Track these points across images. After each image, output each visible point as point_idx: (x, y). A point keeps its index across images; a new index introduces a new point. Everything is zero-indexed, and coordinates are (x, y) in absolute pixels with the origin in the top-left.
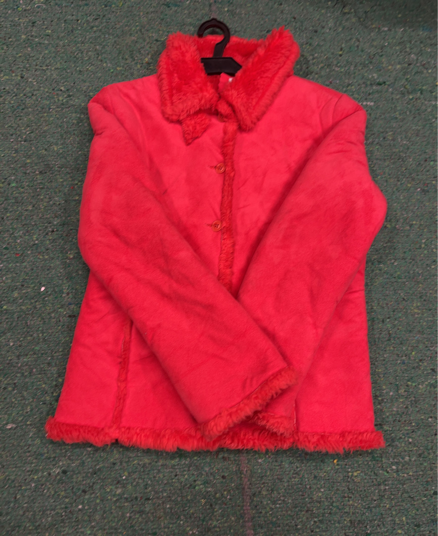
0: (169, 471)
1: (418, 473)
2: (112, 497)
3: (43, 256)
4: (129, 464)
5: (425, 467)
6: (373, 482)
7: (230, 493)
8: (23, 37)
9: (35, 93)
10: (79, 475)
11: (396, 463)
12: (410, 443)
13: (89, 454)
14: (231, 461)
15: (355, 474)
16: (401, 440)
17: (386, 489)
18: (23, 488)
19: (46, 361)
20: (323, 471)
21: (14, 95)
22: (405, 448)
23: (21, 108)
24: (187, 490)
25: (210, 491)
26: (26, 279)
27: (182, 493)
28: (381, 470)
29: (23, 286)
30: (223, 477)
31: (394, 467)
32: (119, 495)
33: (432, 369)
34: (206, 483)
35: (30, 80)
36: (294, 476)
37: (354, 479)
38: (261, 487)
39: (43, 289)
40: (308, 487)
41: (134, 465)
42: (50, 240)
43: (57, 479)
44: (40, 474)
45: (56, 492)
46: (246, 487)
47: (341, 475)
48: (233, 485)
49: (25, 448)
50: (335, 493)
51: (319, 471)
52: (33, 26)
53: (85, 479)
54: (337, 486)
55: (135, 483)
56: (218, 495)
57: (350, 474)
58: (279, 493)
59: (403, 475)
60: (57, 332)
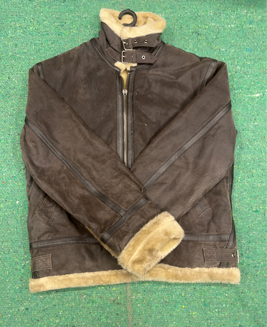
0: (86, 311)
1: (231, 315)
2: (54, 324)
3: (18, 183)
4: (64, 306)
5: (235, 311)
6: (204, 318)
7: (121, 323)
8: (10, 54)
9: (16, 87)
10: (35, 311)
11: (218, 307)
12: (226, 297)
13: (41, 300)
14: (122, 305)
15: (194, 313)
16: (222, 295)
17: (211, 322)
18: (4, 317)
19: (18, 245)
20: (175, 312)
21: (4, 88)
22: (224, 299)
23: (8, 96)
24: (96, 321)
25: (109, 322)
26: (8, 197)
27: (93, 323)
28: (209, 311)
29: (6, 201)
30: (117, 314)
31: (216, 310)
32: (57, 323)
33: (241, 254)
34: (107, 317)
35: (14, 80)
36: (158, 314)
37: (193, 316)
38: (139, 320)
39: (17, 202)
40: (166, 321)
41: (66, 306)
42: (22, 174)
43: (23, 313)
44: (13, 310)
45: (22, 320)
46: (130, 320)
47: (185, 314)
48: (123, 319)
49: (6, 295)
50: (182, 324)
51: (173, 312)
52: (16, 47)
53: (38, 313)
54: (183, 320)
55: (66, 317)
56: (114, 325)
57: (191, 313)
58: (149, 324)
59: (221, 315)
60: (25, 228)
